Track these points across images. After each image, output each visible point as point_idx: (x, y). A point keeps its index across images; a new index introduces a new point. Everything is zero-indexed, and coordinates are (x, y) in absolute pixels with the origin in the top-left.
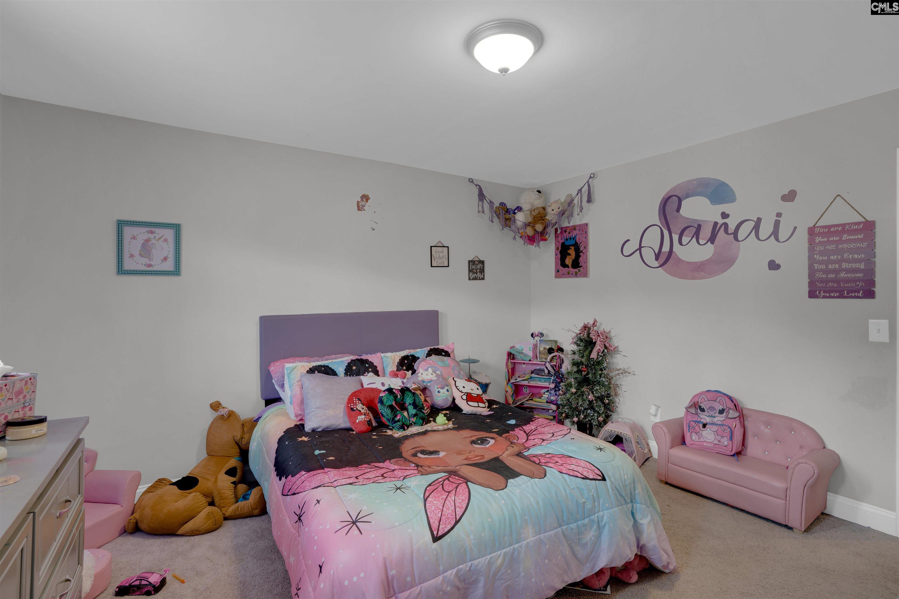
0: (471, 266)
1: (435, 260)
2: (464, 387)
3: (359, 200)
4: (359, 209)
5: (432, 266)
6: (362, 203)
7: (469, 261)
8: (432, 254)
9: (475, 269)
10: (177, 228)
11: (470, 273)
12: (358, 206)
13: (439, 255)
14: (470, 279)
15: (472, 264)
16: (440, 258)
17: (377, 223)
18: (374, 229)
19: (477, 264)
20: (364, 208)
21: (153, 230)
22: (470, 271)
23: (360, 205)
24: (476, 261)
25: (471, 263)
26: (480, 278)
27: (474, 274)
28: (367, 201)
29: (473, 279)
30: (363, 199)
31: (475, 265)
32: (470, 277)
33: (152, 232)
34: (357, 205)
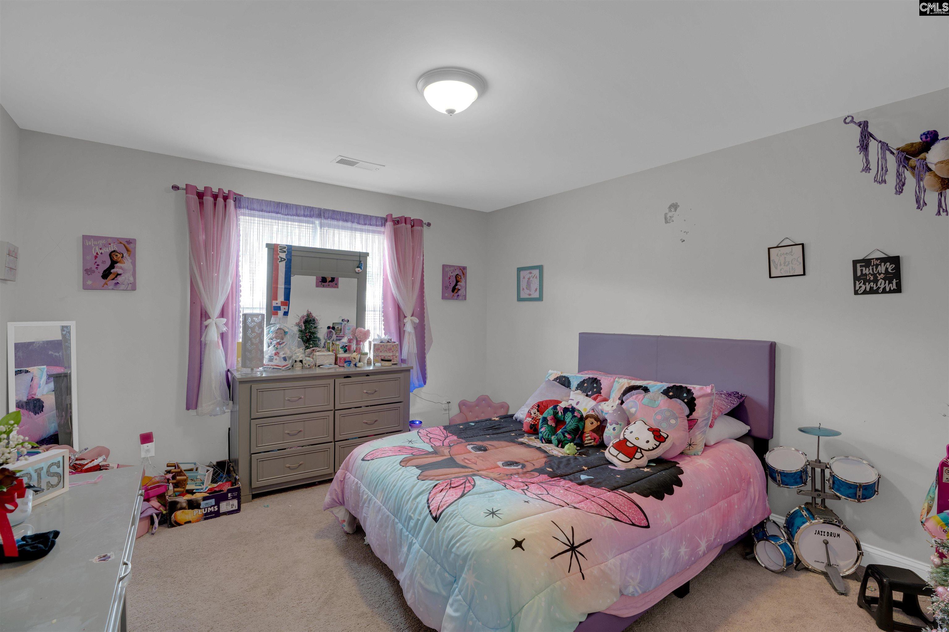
0: (859, 269)
1: (776, 268)
2: (631, 432)
3: (667, 211)
4: (666, 222)
5: (770, 277)
6: (670, 214)
7: (854, 261)
8: (771, 259)
9: (870, 273)
10: (540, 268)
11: (857, 283)
12: (666, 218)
13: (785, 258)
14: (856, 293)
15: (861, 266)
16: (787, 263)
17: (688, 232)
18: (684, 241)
19: (877, 266)
20: (673, 219)
21: (531, 271)
22: (856, 278)
23: (668, 216)
24: (873, 259)
25: (858, 265)
26: (888, 289)
27: (867, 283)
28: (676, 210)
29: (865, 293)
30: (672, 209)
31: (871, 268)
32: (857, 288)
33: (531, 273)
34: (664, 218)
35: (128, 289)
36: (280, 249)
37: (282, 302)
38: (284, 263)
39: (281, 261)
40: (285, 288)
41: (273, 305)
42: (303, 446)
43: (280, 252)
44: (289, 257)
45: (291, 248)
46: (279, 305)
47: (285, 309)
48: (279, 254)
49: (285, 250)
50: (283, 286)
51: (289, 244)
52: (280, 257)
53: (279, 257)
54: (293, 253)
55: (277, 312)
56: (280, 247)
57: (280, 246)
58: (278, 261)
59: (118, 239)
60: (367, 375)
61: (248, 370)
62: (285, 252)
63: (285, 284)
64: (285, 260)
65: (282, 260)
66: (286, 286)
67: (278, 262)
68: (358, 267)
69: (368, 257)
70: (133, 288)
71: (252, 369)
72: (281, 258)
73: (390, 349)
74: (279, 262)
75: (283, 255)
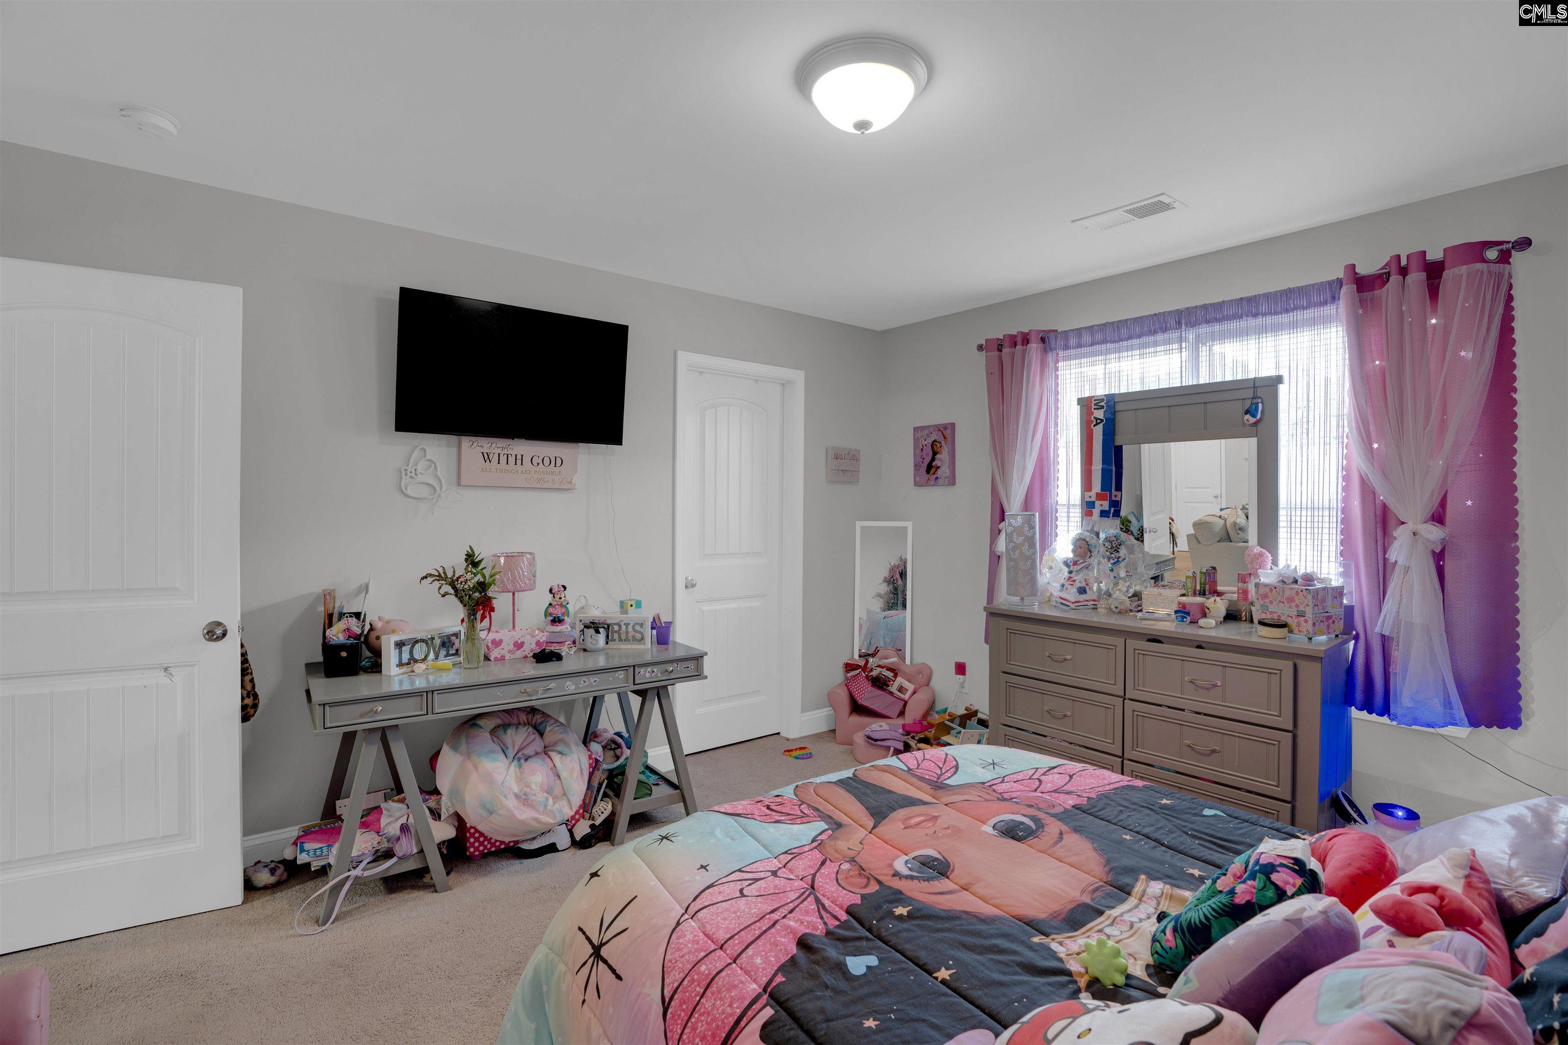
35: (945, 484)
36: (1095, 405)
37: (1097, 494)
38: (1100, 426)
39: (1097, 424)
40: (1103, 470)
41: (1086, 500)
42: (1071, 744)
43: (1095, 409)
44: (1109, 416)
45: (1114, 399)
46: (1094, 499)
47: (1101, 505)
48: (1093, 413)
49: (1102, 404)
50: (1100, 467)
51: (1107, 393)
52: (1094, 418)
53: (1092, 419)
54: (1119, 407)
55: (1092, 511)
56: (1095, 400)
57: (1095, 398)
58: (1092, 425)
59: (937, 426)
60: (1199, 647)
61: (1016, 599)
62: (1102, 407)
63: (1103, 464)
64: (1102, 421)
65: (1098, 421)
66: (1105, 466)
67: (1092, 427)
68: (1247, 412)
69: (1281, 385)
70: (952, 481)
71: (1022, 599)
72: (1097, 419)
73: (1290, 600)
74: (1094, 426)
75: (1100, 414)
